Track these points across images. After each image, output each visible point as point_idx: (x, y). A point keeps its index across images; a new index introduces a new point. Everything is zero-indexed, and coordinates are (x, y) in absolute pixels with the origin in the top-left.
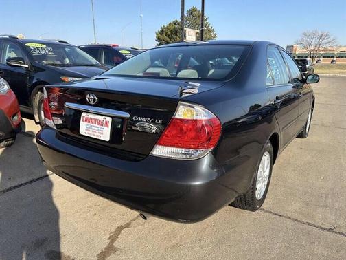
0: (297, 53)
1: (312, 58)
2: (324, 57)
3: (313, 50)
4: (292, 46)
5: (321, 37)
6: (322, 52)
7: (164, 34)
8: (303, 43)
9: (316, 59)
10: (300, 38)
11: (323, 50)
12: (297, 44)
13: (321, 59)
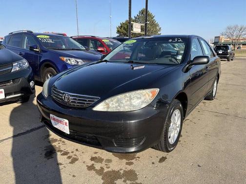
0: (223, 41)
1: (234, 45)
2: (243, 45)
3: (234, 40)
4: (219, 37)
5: (241, 29)
6: (241, 41)
7: (122, 29)
8: (227, 34)
9: (237, 46)
10: (225, 31)
11: (242, 40)
12: (222, 35)
13: (241, 46)
